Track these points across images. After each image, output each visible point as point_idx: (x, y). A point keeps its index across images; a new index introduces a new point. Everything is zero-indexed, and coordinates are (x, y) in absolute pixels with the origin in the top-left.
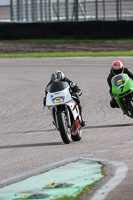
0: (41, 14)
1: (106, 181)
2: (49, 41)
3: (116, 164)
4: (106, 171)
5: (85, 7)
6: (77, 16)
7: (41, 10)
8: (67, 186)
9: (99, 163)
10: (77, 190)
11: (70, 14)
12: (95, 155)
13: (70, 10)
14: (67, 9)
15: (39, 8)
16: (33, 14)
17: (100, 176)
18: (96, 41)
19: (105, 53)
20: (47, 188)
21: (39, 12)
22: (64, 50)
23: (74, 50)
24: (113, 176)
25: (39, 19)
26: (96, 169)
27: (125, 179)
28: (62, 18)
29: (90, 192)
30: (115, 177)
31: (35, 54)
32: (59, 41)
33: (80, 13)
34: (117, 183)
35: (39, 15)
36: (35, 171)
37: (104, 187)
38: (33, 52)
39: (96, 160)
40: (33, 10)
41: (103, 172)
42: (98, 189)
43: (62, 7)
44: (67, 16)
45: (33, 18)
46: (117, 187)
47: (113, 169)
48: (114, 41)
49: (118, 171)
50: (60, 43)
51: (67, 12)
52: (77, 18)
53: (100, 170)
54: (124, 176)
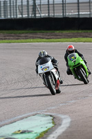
0: (11, 13)
1: (56, 129)
2: (16, 31)
3: (62, 116)
4: (56, 122)
5: (40, 8)
6: (35, 14)
7: (10, 10)
8: (29, 132)
9: (51, 116)
10: (35, 135)
11: (30, 13)
12: (48, 111)
13: (31, 10)
14: (28, 9)
15: (9, 9)
16: (5, 13)
17: (51, 125)
18: (48, 31)
19: (55, 40)
20: (15, 133)
21: (9, 11)
22: (26, 38)
23: (33, 38)
24: (60, 125)
25: (9, 17)
26: (48, 120)
27: (69, 127)
28: (25, 16)
29: (45, 136)
30: (62, 126)
31: (6, 41)
32: (23, 31)
33: (37, 12)
34: (63, 130)
35: (9, 14)
36: (6, 122)
37: (54, 132)
38: (5, 39)
39: (49, 114)
40: (4, 11)
41: (53, 123)
42: (50, 134)
43: (25, 8)
44: (28, 14)
45: (5, 16)
46: (63, 133)
47: (60, 120)
48: (61, 31)
49: (64, 122)
50: (23, 33)
51: (28, 12)
52: (35, 16)
53: (51, 121)
54: (68, 125)
